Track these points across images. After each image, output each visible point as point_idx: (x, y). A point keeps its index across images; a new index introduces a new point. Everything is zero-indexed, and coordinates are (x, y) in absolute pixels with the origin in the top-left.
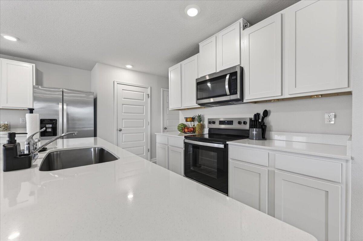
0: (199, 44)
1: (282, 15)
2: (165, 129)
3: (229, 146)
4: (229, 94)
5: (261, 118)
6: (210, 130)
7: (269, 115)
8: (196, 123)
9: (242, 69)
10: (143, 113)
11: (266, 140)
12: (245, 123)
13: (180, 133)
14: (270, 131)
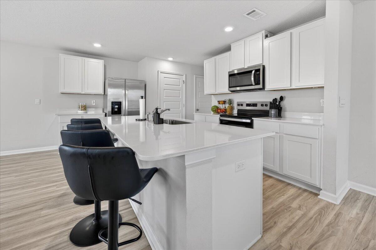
0: (231, 44)
1: (291, 33)
2: (197, 110)
3: (254, 121)
4: (254, 84)
5: (278, 102)
6: (239, 110)
7: (284, 100)
8: (227, 106)
9: (264, 67)
10: (180, 97)
11: (281, 117)
12: (266, 105)
13: (213, 113)
14: (285, 111)
